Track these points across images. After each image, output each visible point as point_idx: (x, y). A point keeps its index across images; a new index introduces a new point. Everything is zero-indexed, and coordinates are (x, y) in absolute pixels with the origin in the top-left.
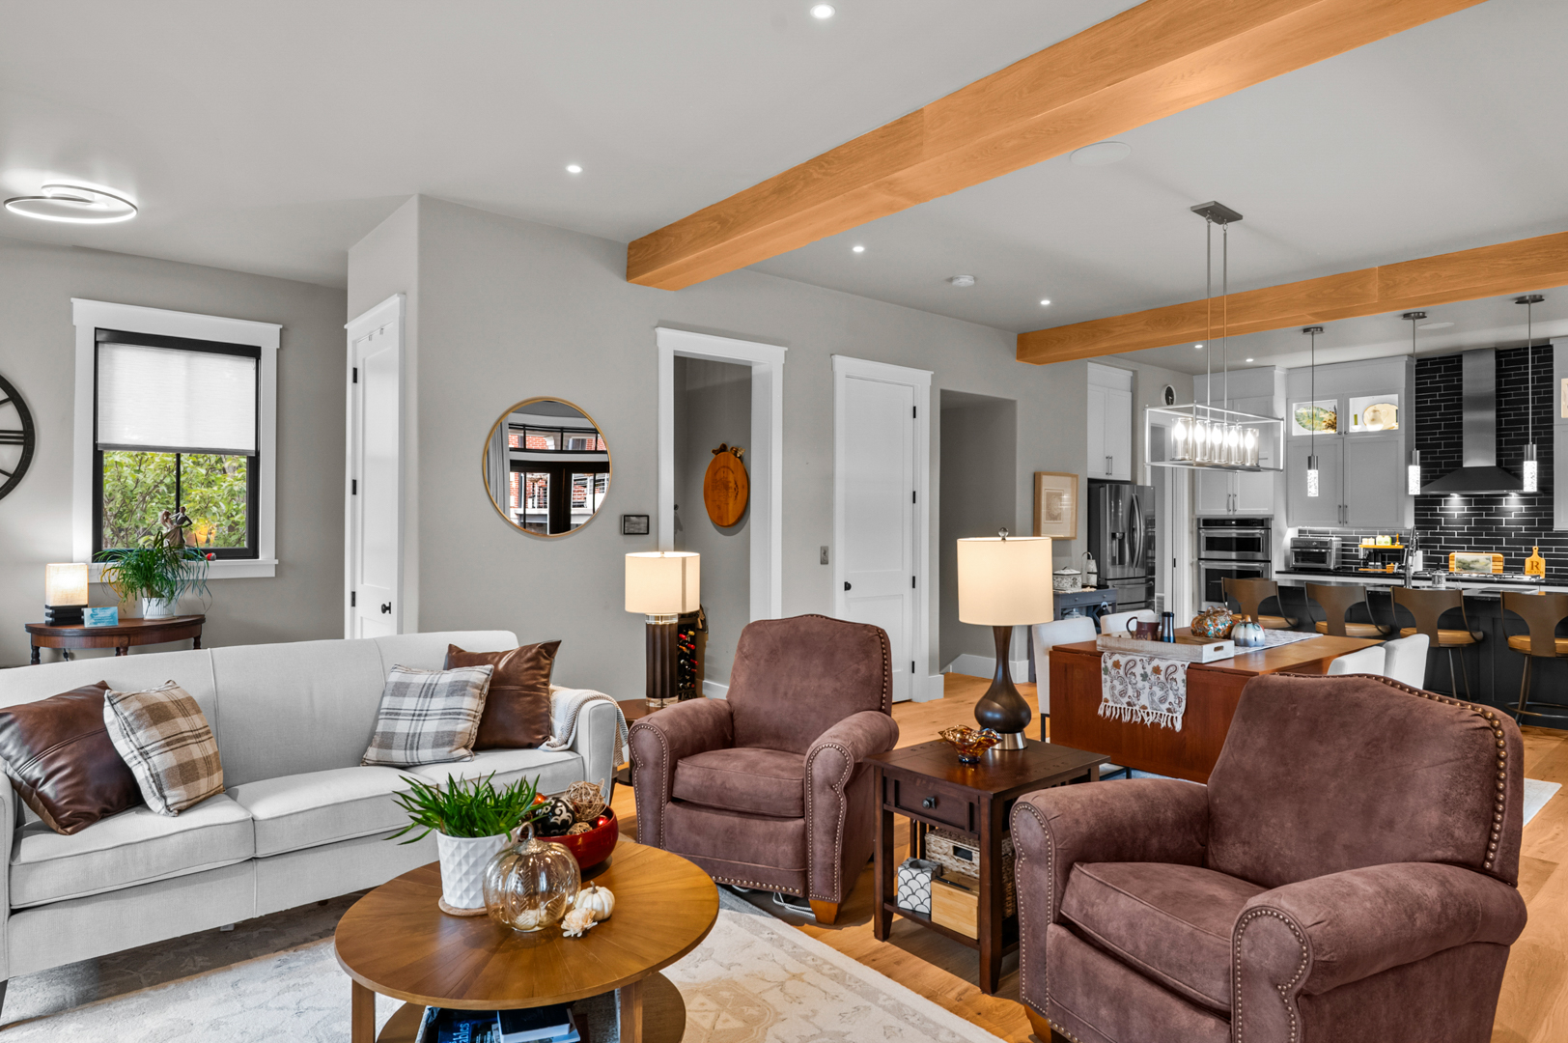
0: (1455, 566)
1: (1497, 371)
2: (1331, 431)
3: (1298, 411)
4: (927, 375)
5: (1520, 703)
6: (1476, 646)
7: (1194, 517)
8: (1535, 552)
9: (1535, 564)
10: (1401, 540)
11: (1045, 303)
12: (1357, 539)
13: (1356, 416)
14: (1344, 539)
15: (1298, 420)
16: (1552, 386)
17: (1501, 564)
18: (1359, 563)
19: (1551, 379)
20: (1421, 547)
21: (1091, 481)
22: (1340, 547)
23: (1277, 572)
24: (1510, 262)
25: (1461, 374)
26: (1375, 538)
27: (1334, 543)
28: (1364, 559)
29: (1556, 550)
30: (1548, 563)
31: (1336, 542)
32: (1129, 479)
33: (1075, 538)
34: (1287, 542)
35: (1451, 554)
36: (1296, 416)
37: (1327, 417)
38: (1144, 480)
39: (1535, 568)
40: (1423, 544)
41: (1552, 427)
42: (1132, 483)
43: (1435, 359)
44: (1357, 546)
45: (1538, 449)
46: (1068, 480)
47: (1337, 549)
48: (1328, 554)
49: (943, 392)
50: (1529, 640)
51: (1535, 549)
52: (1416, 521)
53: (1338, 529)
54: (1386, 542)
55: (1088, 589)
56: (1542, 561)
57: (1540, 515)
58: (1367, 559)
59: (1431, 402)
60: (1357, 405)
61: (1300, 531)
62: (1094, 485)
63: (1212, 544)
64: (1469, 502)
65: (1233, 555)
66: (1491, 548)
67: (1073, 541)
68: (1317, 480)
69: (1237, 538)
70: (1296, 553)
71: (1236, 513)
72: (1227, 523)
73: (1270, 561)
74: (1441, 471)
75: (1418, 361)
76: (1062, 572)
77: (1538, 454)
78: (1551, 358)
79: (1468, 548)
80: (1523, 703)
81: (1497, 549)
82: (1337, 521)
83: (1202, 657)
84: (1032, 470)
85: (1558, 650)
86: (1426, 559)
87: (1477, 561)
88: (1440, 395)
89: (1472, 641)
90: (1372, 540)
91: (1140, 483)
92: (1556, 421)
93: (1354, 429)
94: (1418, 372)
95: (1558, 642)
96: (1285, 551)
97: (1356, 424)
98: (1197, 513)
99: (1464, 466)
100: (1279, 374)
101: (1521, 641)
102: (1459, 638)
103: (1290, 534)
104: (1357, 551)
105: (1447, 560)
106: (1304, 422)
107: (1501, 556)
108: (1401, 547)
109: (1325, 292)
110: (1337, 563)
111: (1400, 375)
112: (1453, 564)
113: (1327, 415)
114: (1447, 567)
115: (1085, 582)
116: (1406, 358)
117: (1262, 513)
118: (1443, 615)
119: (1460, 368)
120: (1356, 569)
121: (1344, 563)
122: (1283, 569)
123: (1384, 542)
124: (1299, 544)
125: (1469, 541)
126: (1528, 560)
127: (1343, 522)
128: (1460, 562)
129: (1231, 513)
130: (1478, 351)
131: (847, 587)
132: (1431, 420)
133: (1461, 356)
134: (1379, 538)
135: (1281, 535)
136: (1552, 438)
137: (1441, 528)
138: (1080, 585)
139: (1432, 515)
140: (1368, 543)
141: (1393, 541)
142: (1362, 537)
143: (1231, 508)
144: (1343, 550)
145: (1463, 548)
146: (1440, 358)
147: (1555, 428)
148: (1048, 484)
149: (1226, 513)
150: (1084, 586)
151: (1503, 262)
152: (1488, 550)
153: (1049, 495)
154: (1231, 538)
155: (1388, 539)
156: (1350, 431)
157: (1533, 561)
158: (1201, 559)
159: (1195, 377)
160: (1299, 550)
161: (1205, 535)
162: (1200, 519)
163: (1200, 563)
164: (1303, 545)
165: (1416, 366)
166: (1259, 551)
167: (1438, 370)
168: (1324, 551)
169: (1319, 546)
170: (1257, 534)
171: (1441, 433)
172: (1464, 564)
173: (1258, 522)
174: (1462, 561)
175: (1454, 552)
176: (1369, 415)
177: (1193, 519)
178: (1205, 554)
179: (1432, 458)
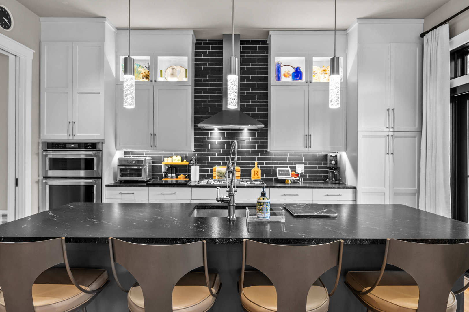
0: (216, 175)
2: (147, 80)
7: (40, 141)
8: (256, 165)
9: (256, 172)
10: (187, 158)
12: (161, 158)
13: (161, 71)
14: (153, 158)
17: (240, 173)
18: (162, 175)
20: (198, 163)
22: (151, 164)
23: (107, 186)
26: (172, 157)
27: (147, 161)
28: (165, 172)
29: (266, 164)
30: (262, 172)
31: (148, 161)
34: (115, 161)
35: (214, 168)
37: (143, 71)
39: (256, 175)
40: (199, 161)
43: (207, 40)
44: (161, 163)
47: (149, 166)
48: (143, 170)
51: (256, 162)
52: (195, 146)
53: (149, 151)
54: (178, 160)
56: (259, 170)
57: (258, 143)
58: (167, 172)
59: (204, 68)
60: (163, 61)
61: (126, 153)
63: (56, 164)
64: (223, 134)
69: (86, 159)
70: (122, 170)
71: (75, 138)
72: (68, 146)
73: (101, 178)
74: (209, 114)
75: (197, 40)
79: (222, 163)
81: (237, 163)
82: (149, 146)
86: (201, 171)
90: (170, 159)
93: (160, 79)
94: (196, 48)
96: (114, 168)
97: (161, 76)
98: (42, 137)
99: (223, 110)
103: (119, 155)
104: (161, 166)
105: (212, 171)
107: (239, 168)
108: (187, 163)
110: (149, 175)
112: (215, 174)
113: (143, 69)
114: (212, 175)
117: (95, 138)
119: (221, 48)
121: (153, 175)
122: (112, 183)
123: (177, 160)
124: (124, 163)
125: (223, 159)
126: (253, 170)
127: (153, 146)
128: (218, 172)
129: (71, 137)
130: (231, 37)
132: (204, 80)
133: (222, 40)
134: (174, 157)
135: (111, 156)
137: (209, 151)
139: (204, 142)
140: (168, 161)
141: (182, 159)
142: (164, 157)
143: (71, 133)
144: (153, 166)
145: (220, 163)
146: (209, 40)
149: (66, 138)
154: (80, 159)
155: (179, 158)
156: (158, 80)
157: (255, 171)
158: (46, 177)
159: (41, 19)
160: (124, 167)
161: (51, 156)
162: (44, 143)
163: (44, 181)
164: (126, 164)
165: (196, 44)
166: (95, 169)
167: (208, 48)
168: (141, 167)
169: (137, 164)
170: (91, 155)
171: (209, 89)
172: (221, 173)
173: (93, 146)
174: (220, 172)
175: (216, 166)
176: (169, 71)
177: (39, 143)
178: (51, 173)
179: (204, 105)
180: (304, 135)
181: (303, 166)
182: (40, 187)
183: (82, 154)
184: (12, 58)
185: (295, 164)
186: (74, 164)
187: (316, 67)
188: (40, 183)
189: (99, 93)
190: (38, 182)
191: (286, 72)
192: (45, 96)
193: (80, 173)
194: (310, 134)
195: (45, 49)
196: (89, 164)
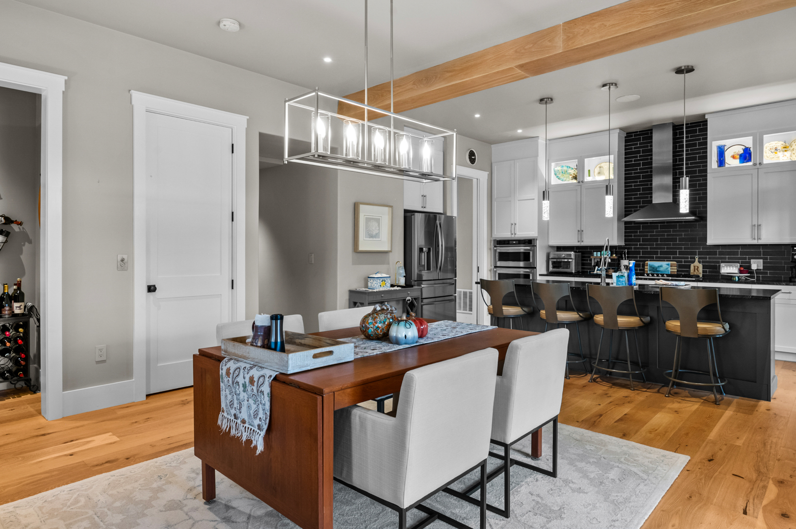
0: (648, 270)
1: (674, 139)
2: (575, 181)
3: (556, 169)
4: (243, 119)
5: (673, 371)
6: (646, 327)
7: (492, 239)
8: (697, 260)
9: (696, 268)
11: (328, 60)
13: (589, 171)
15: (555, 174)
16: (706, 148)
17: (676, 268)
19: (706, 143)
21: (406, 211)
23: (540, 275)
24: (656, 9)
25: (652, 142)
28: (594, 266)
29: (709, 258)
30: (704, 267)
32: (442, 212)
33: (391, 251)
35: (646, 262)
36: (555, 171)
37: (572, 172)
38: (452, 212)
39: (696, 270)
41: (706, 176)
42: (444, 213)
43: (637, 132)
44: (590, 257)
45: (690, 181)
46: (386, 209)
48: (572, 263)
49: (262, 136)
50: (679, 324)
51: (696, 256)
54: (608, 254)
55: (396, 288)
56: (701, 266)
57: (699, 235)
58: (596, 265)
59: (635, 161)
60: (590, 163)
62: (409, 214)
63: (503, 257)
65: (522, 264)
66: (670, 258)
67: (390, 254)
68: (548, 208)
69: (524, 253)
70: (552, 263)
71: (516, 236)
72: (511, 242)
73: (536, 268)
75: (627, 134)
76: (374, 276)
77: (690, 185)
78: (706, 130)
79: (656, 257)
80: (676, 371)
81: (673, 258)
82: (577, 241)
83: (287, 367)
84: (354, 201)
85: (700, 332)
87: (661, 266)
88: (640, 156)
89: (642, 324)
90: (598, 253)
91: (448, 214)
92: (708, 171)
93: (587, 179)
94: (626, 141)
95: (700, 325)
97: (589, 176)
98: (493, 236)
99: (653, 202)
100: (541, 142)
101: (674, 325)
102: (630, 322)
104: (591, 260)
105: (644, 266)
106: (559, 176)
107: (676, 263)
108: (616, 258)
109: (526, 47)
111: (615, 142)
112: (647, 268)
113: (573, 170)
115: (394, 283)
116: (618, 131)
117: (531, 236)
118: (621, 304)
119: (651, 138)
120: (590, 272)
122: (545, 273)
124: (554, 257)
125: (656, 253)
126: (692, 266)
127: (581, 242)
128: (651, 267)
129: (513, 236)
130: (662, 126)
131: (151, 289)
132: (635, 173)
133: (652, 130)
136: (707, 183)
137: (640, 245)
138: (389, 285)
140: (597, 255)
141: (612, 254)
142: (593, 252)
143: (513, 232)
144: (581, 260)
145: (653, 258)
146: (640, 132)
147: (709, 175)
148: (365, 211)
149: (510, 236)
150: (392, 286)
151: (651, 9)
152: (668, 259)
153: (368, 220)
154: (520, 253)
156: (585, 180)
157: (695, 266)
158: (496, 267)
159: (492, 146)
160: (555, 260)
161: (498, 251)
162: (494, 240)
163: (495, 270)
164: (557, 257)
165: (625, 137)
166: (531, 260)
167: (639, 139)
168: (570, 260)
169: (566, 257)
170: (528, 250)
171: (640, 182)
172: (653, 268)
173: (529, 242)
174: (653, 266)
175: (648, 260)
176: (597, 170)
177: (491, 241)
178: (499, 264)
179: (635, 198)
180: (752, 226)
181: (761, 261)
182: (492, 275)
183: (522, 249)
184: (475, 181)
185: (750, 259)
186: (515, 257)
187: (777, 142)
188: (492, 271)
189: (534, 199)
190: (490, 270)
191: (735, 152)
192: (495, 204)
193: (520, 264)
194: (759, 224)
195: (495, 168)
196: (526, 257)
